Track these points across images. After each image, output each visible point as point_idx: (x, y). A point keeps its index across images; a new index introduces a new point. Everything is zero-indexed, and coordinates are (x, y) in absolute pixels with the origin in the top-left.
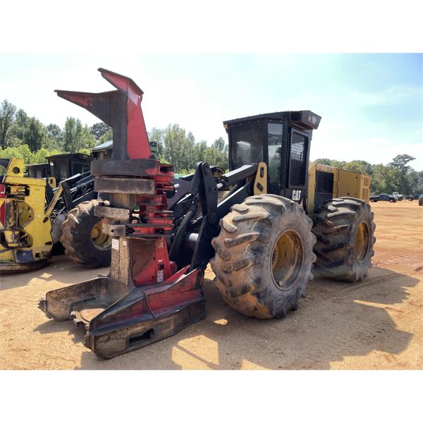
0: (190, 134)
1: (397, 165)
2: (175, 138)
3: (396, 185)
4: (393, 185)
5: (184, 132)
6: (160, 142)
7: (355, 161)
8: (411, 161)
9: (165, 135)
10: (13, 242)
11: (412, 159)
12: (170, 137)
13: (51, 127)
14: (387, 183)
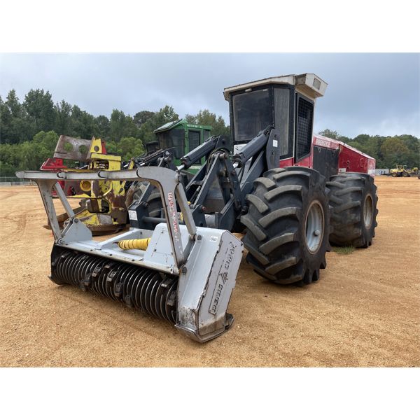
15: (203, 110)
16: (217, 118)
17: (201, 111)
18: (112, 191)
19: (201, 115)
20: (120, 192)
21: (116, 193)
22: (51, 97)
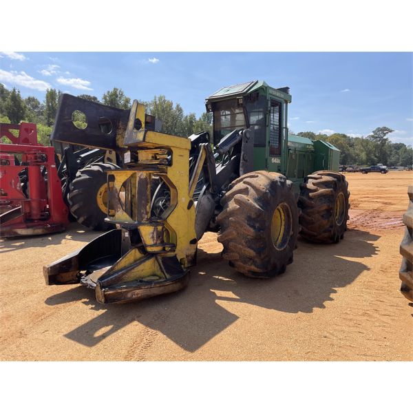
3: (376, 156)
4: (373, 157)
8: (390, 133)
10: (155, 245)
11: (391, 131)
12: (158, 110)
13: (30, 100)
14: (367, 155)
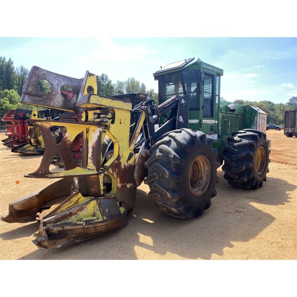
0: (143, 84)
1: (292, 104)
2: (132, 88)
5: (139, 83)
6: (122, 91)
7: (261, 102)
9: (126, 86)
15: (130, 78)
16: (140, 84)
17: (129, 79)
18: (118, 158)
19: (128, 82)
20: (129, 159)
21: (124, 162)
22: (12, 63)
